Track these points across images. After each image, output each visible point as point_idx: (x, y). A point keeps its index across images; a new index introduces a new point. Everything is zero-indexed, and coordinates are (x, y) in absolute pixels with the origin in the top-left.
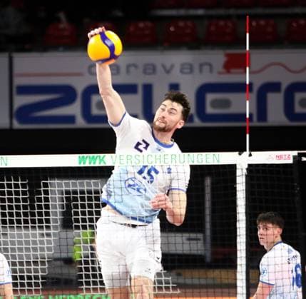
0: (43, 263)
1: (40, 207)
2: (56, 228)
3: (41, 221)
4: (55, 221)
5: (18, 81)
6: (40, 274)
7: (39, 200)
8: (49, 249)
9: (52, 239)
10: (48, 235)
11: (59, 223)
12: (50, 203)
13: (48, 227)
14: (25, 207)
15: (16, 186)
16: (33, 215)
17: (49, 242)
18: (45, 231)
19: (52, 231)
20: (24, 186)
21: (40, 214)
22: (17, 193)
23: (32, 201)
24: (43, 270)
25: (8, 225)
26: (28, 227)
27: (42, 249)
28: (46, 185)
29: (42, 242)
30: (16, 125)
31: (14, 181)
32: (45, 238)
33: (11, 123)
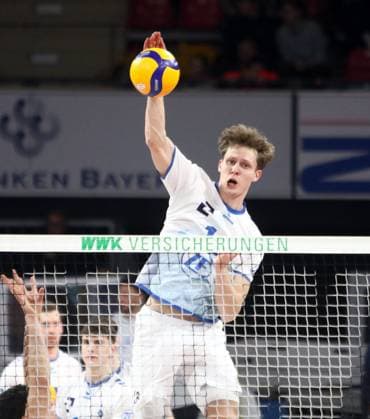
0: (336, 391)
1: (333, 311)
2: (355, 341)
3: (334, 331)
4: (354, 331)
5: (305, 131)
6: (332, 407)
7: (333, 300)
8: (345, 372)
9: (350, 356)
10: (344, 351)
11: (360, 335)
12: (348, 305)
13: (344, 341)
14: (311, 311)
15: (300, 280)
16: (323, 321)
17: (345, 362)
18: (339, 346)
19: (349, 346)
20: (310, 280)
21: (332, 320)
22: (301, 290)
23: (322, 302)
24: (336, 402)
25: (287, 336)
26: (316, 339)
27: (336, 372)
28: (342, 280)
29: (335, 362)
30: (301, 194)
31: (297, 272)
32: (340, 356)
33: (294, 191)
